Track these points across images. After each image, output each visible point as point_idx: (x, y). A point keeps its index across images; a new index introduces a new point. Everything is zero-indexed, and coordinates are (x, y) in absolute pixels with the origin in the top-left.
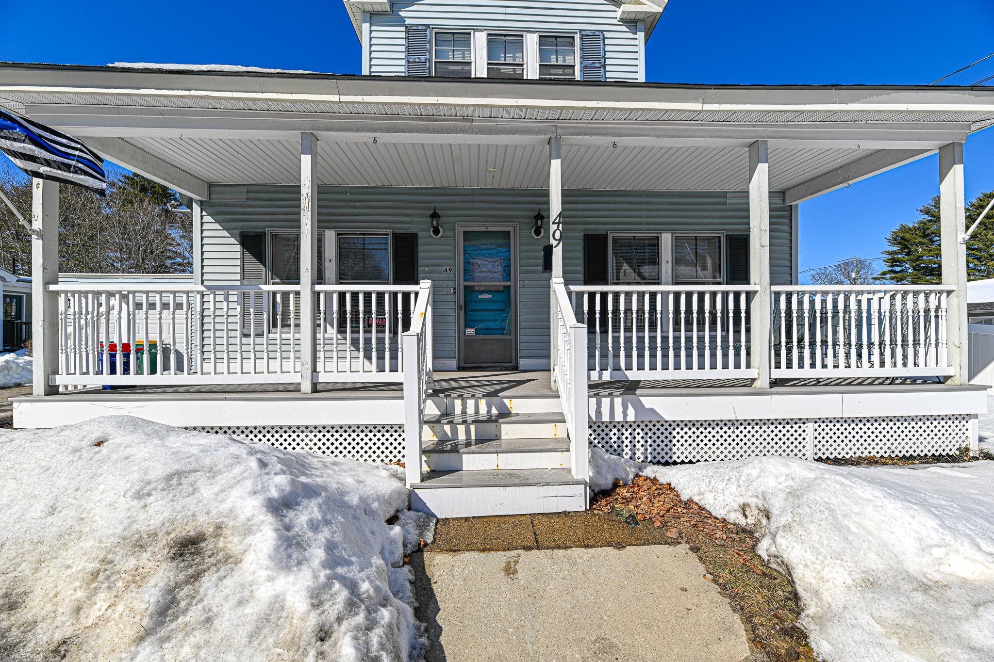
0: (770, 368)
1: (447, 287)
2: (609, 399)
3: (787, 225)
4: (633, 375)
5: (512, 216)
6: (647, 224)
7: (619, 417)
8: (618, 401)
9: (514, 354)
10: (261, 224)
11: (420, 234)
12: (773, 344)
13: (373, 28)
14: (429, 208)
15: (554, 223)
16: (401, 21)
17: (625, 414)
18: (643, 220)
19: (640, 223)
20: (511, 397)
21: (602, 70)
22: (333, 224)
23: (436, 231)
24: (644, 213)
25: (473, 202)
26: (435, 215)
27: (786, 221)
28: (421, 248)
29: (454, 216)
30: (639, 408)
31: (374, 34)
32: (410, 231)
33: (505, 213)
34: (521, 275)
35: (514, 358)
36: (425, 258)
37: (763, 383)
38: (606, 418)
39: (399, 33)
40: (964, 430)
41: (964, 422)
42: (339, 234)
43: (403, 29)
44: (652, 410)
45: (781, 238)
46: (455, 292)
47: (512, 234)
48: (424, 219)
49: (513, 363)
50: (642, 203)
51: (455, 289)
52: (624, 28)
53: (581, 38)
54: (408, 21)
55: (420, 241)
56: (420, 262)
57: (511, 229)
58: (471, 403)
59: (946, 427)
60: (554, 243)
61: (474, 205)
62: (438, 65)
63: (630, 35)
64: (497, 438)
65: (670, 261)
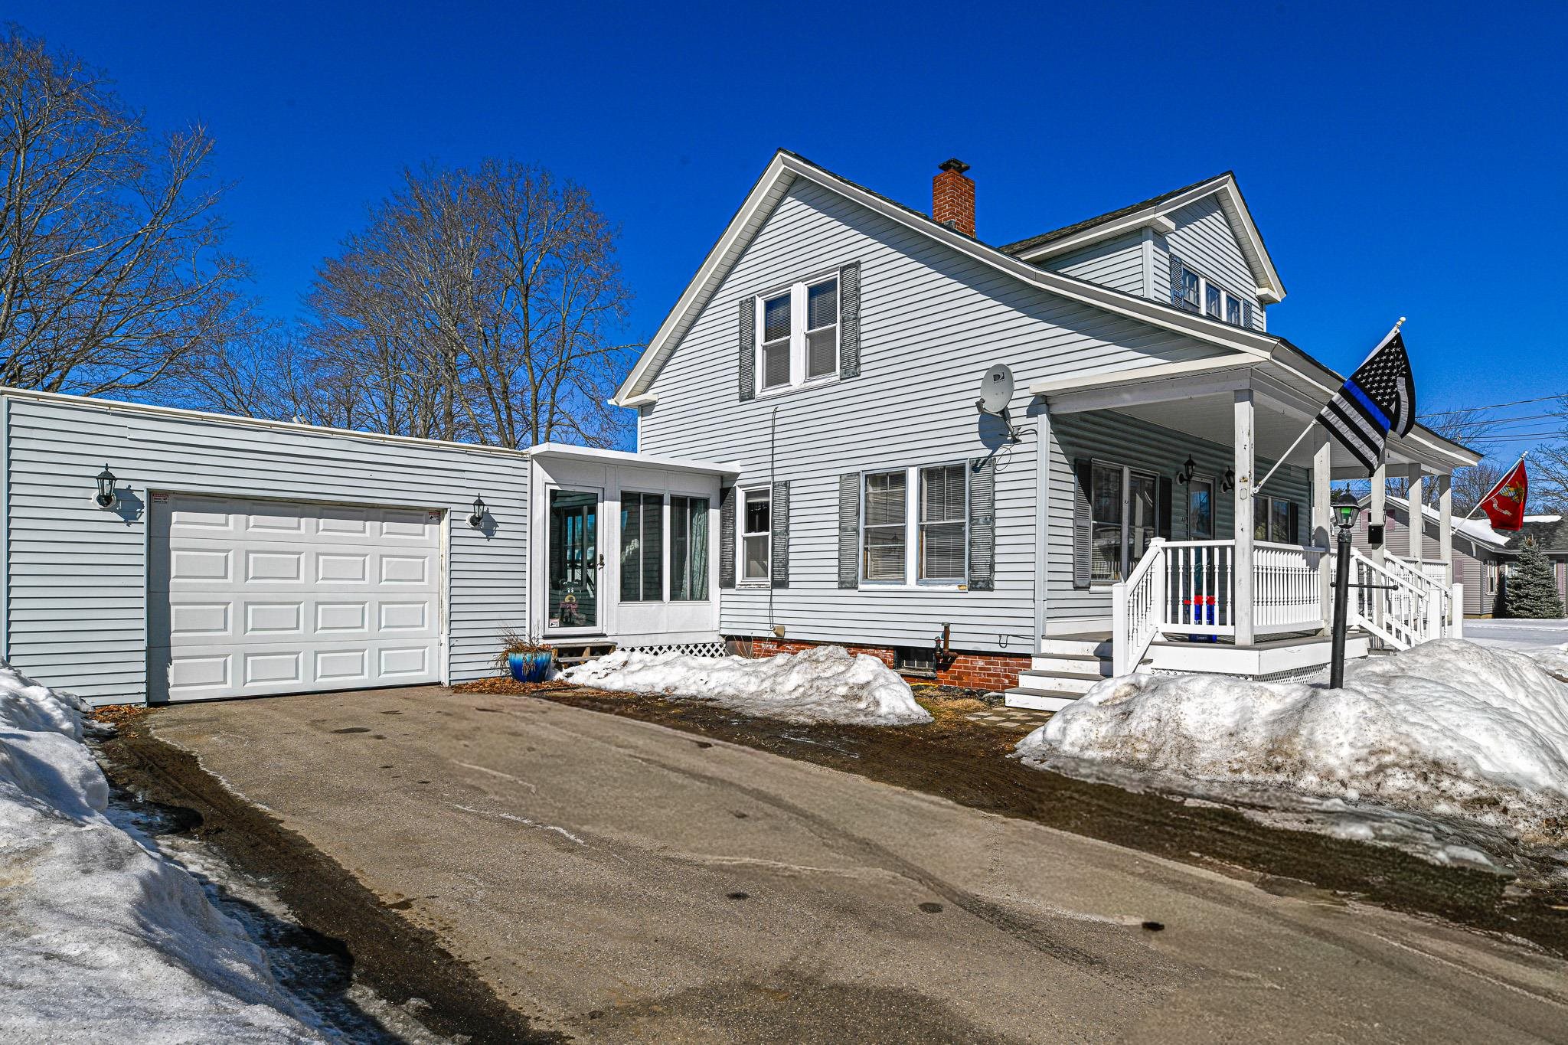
10: (1088, 451)
11: (1173, 479)
13: (1154, 247)
22: (1128, 460)
26: (1190, 464)
28: (1173, 495)
31: (1154, 254)
32: (1166, 476)
36: (1175, 506)
43: (1168, 256)
48: (1174, 464)
52: (1257, 304)
53: (1244, 307)
54: (1170, 249)
55: (1173, 487)
56: (1173, 509)
62: (1183, 302)
63: (1260, 312)
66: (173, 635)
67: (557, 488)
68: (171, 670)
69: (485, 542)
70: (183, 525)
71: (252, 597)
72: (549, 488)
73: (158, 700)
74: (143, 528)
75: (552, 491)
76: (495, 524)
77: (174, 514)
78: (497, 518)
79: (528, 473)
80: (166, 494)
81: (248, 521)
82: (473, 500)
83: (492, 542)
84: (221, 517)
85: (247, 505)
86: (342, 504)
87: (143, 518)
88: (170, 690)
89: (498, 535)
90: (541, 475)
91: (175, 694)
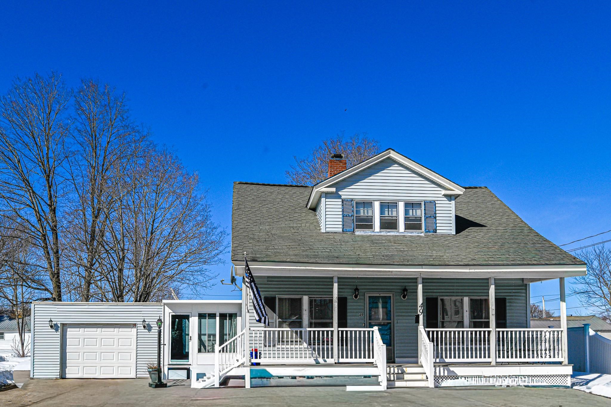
0: (496, 358)
1: (361, 323)
2: (439, 368)
3: (525, 293)
4: (448, 360)
5: (392, 289)
6: (456, 292)
7: (442, 374)
8: (442, 369)
9: (393, 356)
10: (274, 293)
11: (349, 297)
12: (497, 349)
13: (327, 200)
14: (354, 285)
15: (420, 307)
16: (339, 197)
17: (444, 373)
18: (455, 291)
19: (454, 293)
20: (406, 367)
21: (435, 219)
22: (307, 293)
23: (356, 297)
24: (455, 288)
25: (373, 282)
26: (357, 289)
27: (524, 291)
28: (348, 304)
29: (365, 289)
30: (449, 371)
31: (327, 203)
32: (343, 296)
33: (388, 287)
34: (396, 317)
35: (393, 357)
36: (351, 309)
37: (493, 363)
38: (438, 374)
39: (339, 202)
40: (566, 381)
41: (566, 378)
42: (310, 298)
43: (341, 200)
44: (453, 371)
45: (522, 300)
46: (364, 326)
47: (392, 298)
48: (350, 290)
49: (393, 360)
50: (454, 283)
51: (364, 324)
52: (445, 199)
53: (425, 205)
54: (343, 197)
55: (348, 301)
56: (348, 311)
57: (391, 295)
58: (392, 369)
59: (556, 379)
60: (420, 314)
61: (374, 284)
62: (357, 217)
63: (448, 202)
64: (403, 379)
65: (468, 311)
66: (67, 361)
67: (174, 314)
68: (67, 370)
69: (148, 333)
70: (71, 332)
71: (85, 351)
72: (171, 314)
73: (63, 377)
74: (59, 333)
75: (172, 315)
76: (152, 327)
77: (68, 329)
78: (152, 326)
79: (163, 310)
80: (66, 324)
81: (84, 330)
82: (142, 320)
83: (151, 333)
84: (78, 329)
85: (84, 326)
86: (108, 324)
87: (59, 331)
88: (67, 375)
89: (152, 331)
90: (168, 310)
91: (68, 376)
